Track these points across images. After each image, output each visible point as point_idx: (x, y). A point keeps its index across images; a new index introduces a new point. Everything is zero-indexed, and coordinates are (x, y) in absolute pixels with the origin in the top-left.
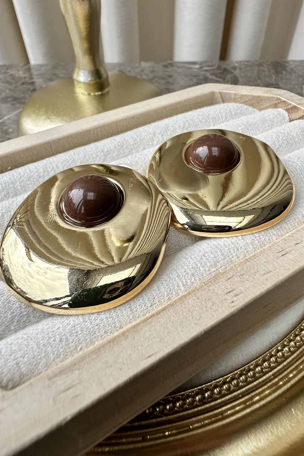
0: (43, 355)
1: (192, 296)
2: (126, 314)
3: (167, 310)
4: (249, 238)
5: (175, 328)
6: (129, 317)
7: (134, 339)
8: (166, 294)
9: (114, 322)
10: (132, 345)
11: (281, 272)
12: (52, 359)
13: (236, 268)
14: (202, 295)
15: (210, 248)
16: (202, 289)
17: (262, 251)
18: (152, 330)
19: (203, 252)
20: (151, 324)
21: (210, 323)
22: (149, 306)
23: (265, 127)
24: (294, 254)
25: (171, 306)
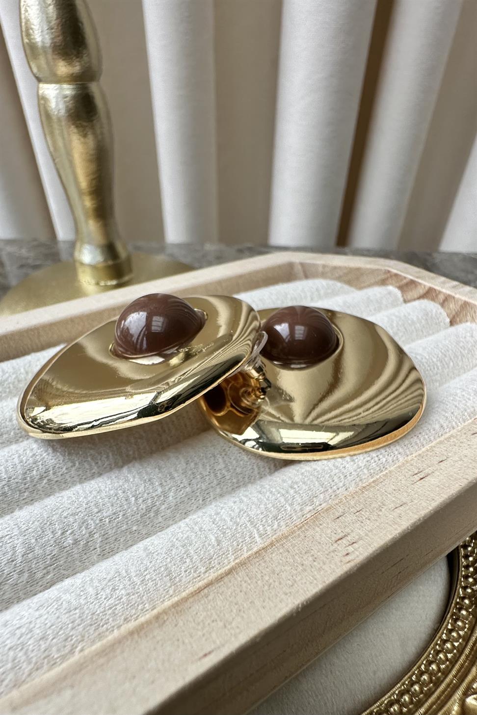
0: (9, 665)
1: (277, 547)
2: (162, 586)
3: (235, 573)
4: (362, 458)
5: (251, 603)
6: (168, 591)
7: (176, 625)
8: (231, 551)
9: (141, 601)
10: (174, 636)
11: (421, 504)
12: (27, 671)
13: (348, 501)
14: (294, 546)
15: (301, 477)
16: (293, 536)
17: (387, 473)
18: (210, 607)
19: (290, 482)
20: (207, 597)
21: (312, 591)
22: (203, 571)
23: (371, 311)
24: (438, 476)
25: (242, 565)
